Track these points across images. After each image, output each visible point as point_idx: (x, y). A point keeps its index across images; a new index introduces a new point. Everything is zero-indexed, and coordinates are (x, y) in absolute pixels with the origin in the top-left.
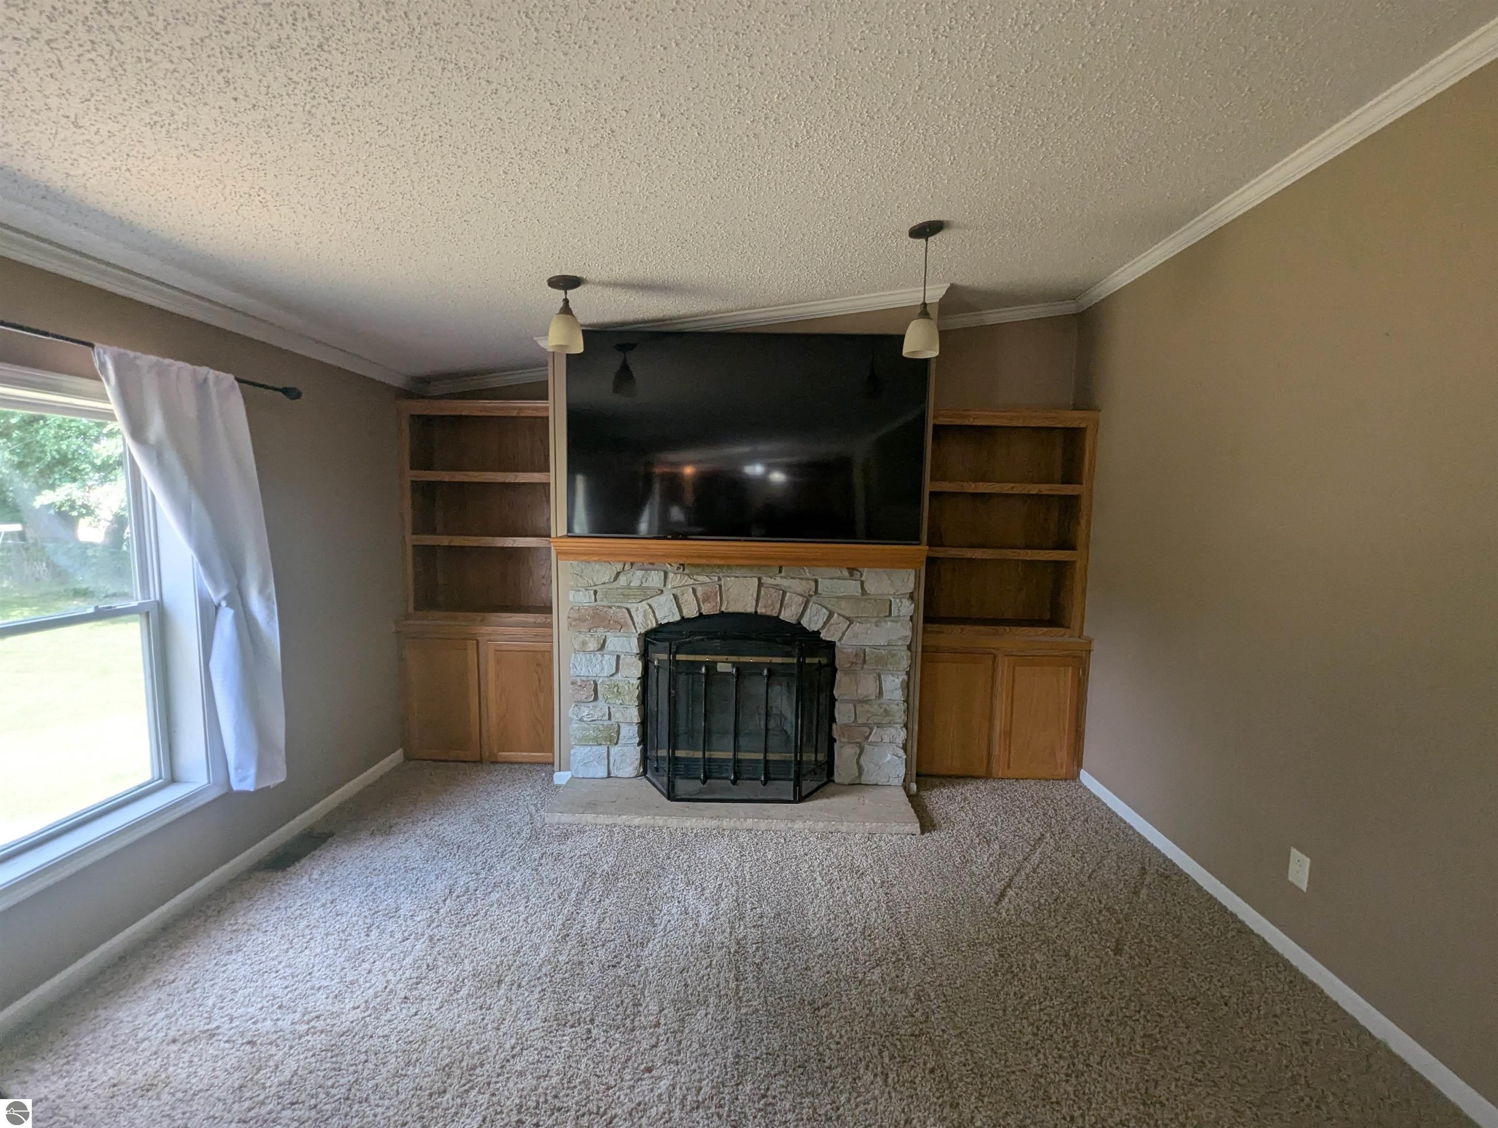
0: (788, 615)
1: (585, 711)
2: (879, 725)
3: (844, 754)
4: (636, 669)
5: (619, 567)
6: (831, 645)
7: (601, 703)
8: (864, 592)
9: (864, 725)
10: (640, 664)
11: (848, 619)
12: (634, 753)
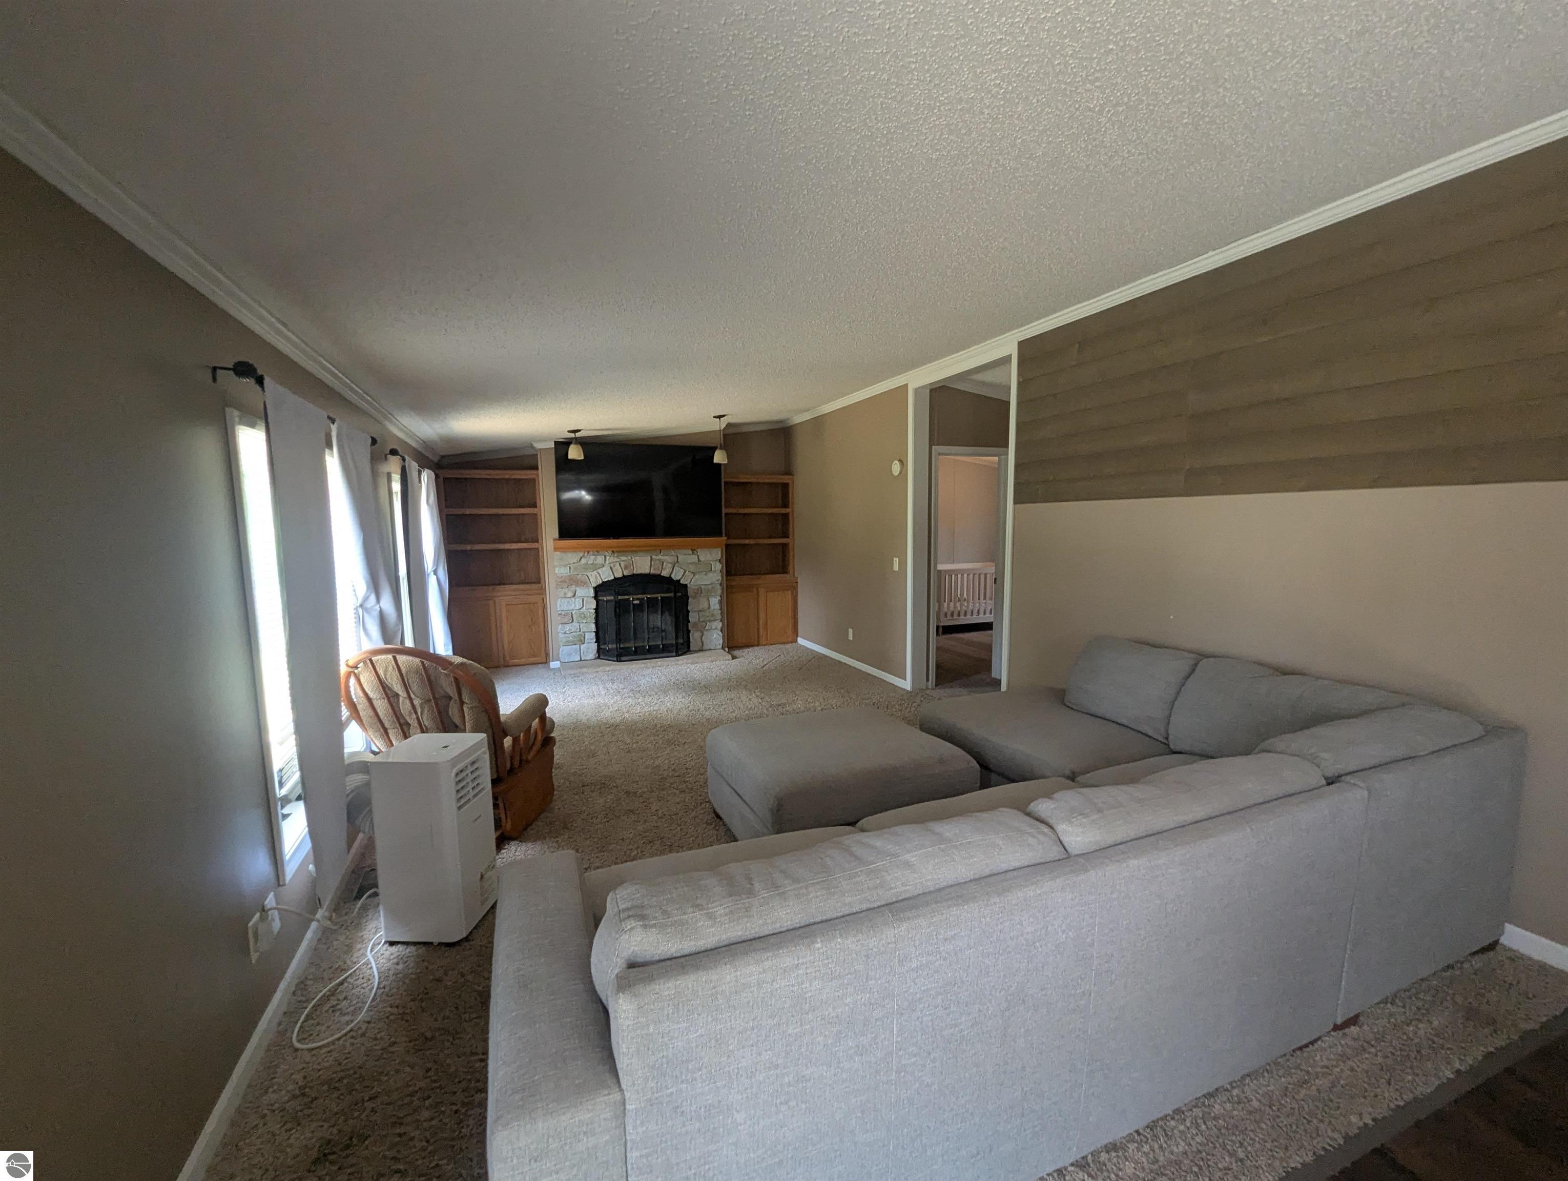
0: (665, 573)
1: (567, 627)
2: (710, 621)
3: (694, 636)
4: (593, 604)
5: (582, 554)
6: (686, 586)
7: (575, 624)
8: (699, 560)
9: (703, 622)
10: (595, 602)
11: (693, 573)
12: (595, 646)
